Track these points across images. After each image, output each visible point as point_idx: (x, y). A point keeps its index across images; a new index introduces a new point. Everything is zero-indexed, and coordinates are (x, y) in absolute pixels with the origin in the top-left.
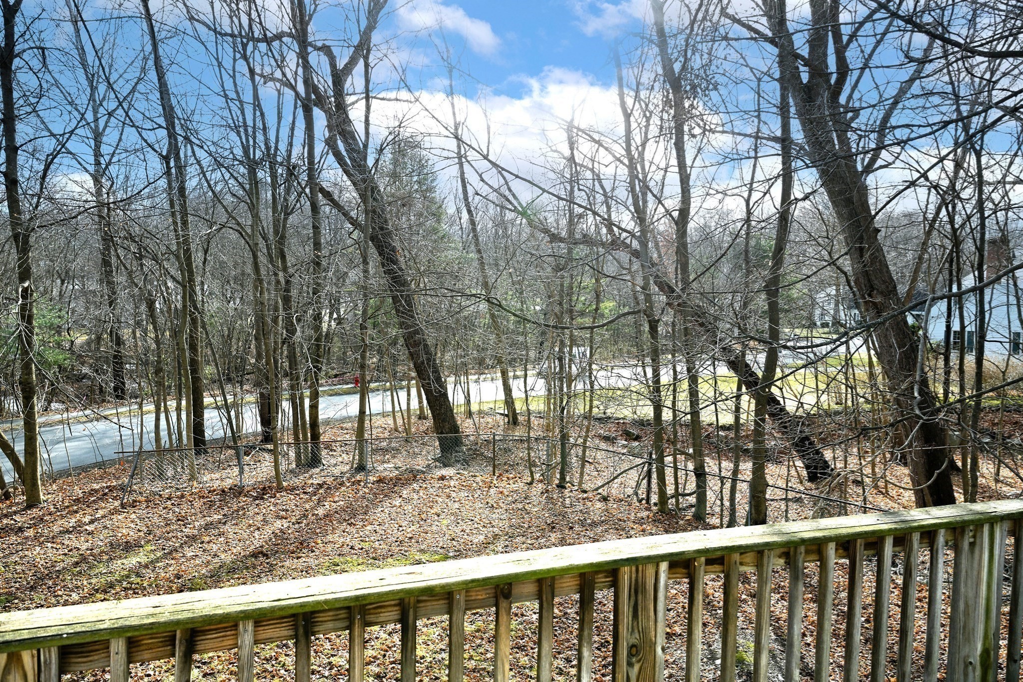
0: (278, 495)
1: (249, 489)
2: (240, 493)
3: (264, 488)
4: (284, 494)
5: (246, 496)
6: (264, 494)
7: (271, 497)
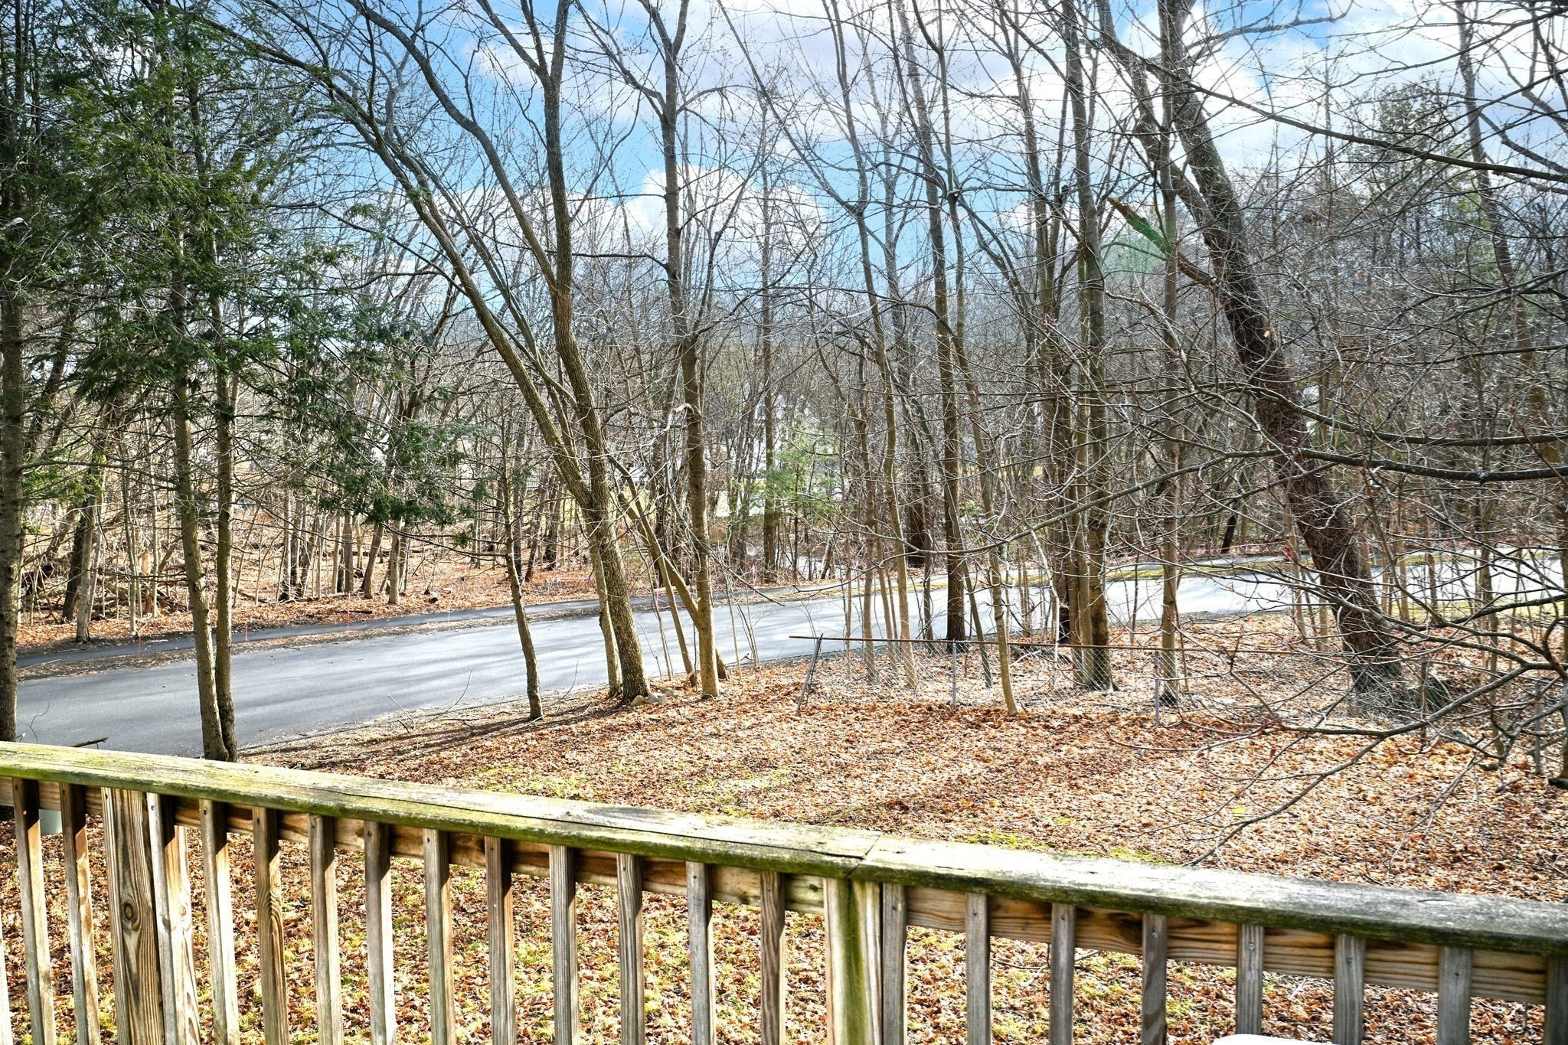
0: (1004, 725)
1: (966, 709)
2: (952, 715)
3: (988, 712)
4: (1015, 724)
5: (958, 720)
6: (984, 721)
7: (993, 727)
